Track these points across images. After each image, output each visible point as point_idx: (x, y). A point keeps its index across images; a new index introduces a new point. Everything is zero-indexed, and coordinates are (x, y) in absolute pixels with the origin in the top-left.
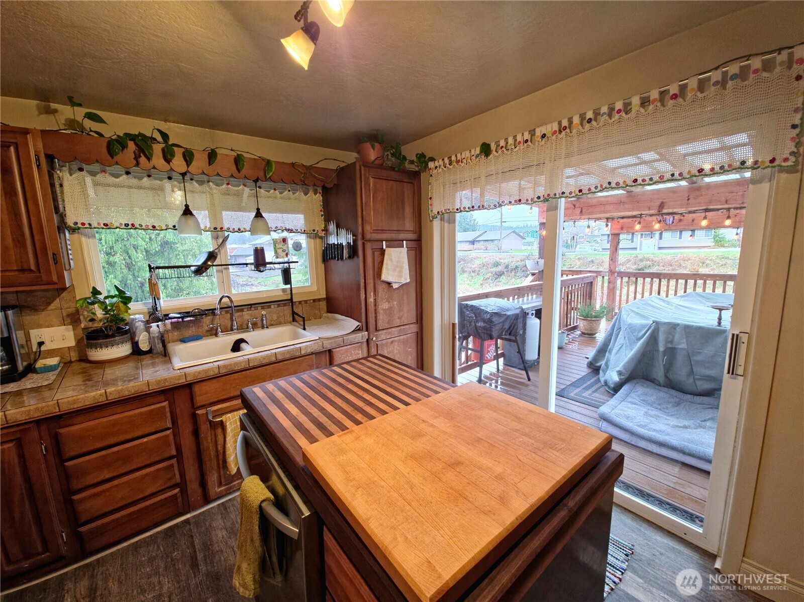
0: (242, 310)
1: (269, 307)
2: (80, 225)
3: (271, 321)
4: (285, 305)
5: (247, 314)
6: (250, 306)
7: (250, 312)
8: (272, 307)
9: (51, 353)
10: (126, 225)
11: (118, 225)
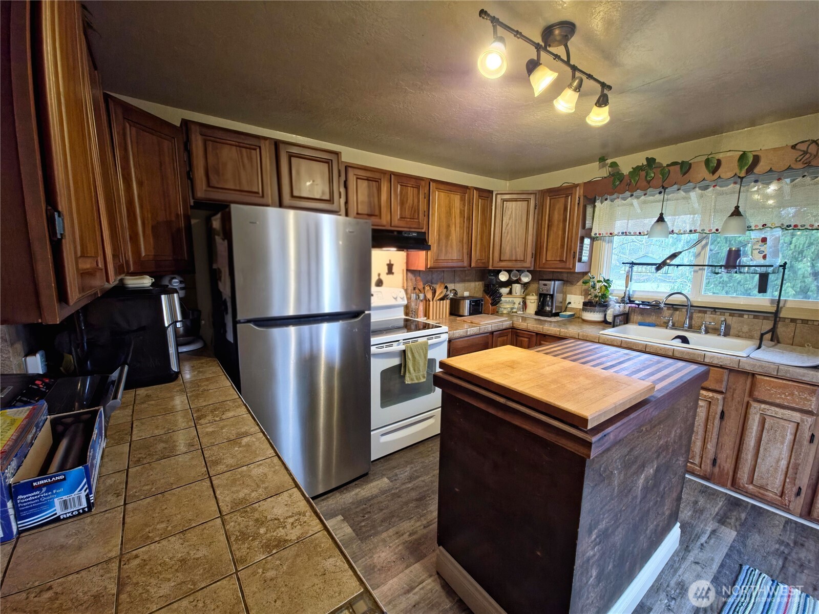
0: (705, 312)
1: (741, 316)
2: (598, 235)
3: (739, 332)
4: (765, 318)
5: (710, 317)
6: (715, 310)
7: (714, 316)
8: (746, 316)
9: (572, 309)
10: (623, 233)
11: (617, 234)
